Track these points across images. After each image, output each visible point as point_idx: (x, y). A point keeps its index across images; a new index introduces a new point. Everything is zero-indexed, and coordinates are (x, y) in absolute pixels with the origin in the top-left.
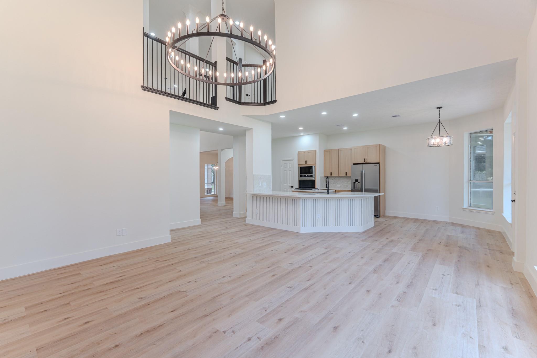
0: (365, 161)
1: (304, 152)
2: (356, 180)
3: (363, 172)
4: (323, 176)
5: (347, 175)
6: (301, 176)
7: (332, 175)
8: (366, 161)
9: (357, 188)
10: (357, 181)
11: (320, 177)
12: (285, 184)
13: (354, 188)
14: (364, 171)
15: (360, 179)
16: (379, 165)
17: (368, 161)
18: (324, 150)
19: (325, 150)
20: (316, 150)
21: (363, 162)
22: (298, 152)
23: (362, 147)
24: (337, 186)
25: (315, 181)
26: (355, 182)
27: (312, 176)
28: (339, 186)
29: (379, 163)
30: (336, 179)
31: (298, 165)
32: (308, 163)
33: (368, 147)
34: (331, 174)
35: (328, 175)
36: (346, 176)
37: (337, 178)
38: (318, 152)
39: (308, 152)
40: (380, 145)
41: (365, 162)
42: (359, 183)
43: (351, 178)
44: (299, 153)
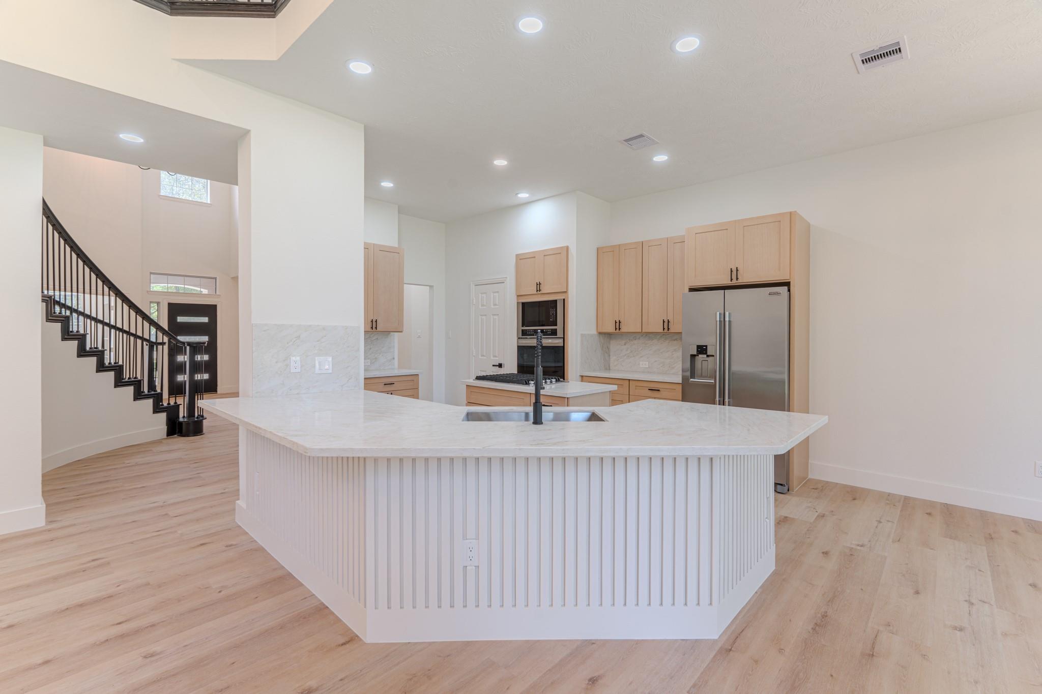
0: (734, 277)
1: (532, 256)
2: (698, 347)
3: (727, 319)
4: (594, 332)
5: (668, 329)
6: (524, 333)
7: (622, 330)
8: (737, 279)
9: (701, 376)
10: (702, 350)
11: (582, 335)
12: (483, 356)
13: (693, 376)
14: (729, 314)
15: (712, 342)
16: (789, 290)
17: (744, 279)
18: (598, 249)
19: (603, 248)
20: (567, 248)
21: (726, 282)
22: (517, 256)
23: (722, 228)
24: (639, 364)
25: (564, 347)
26: (695, 353)
27: (554, 333)
28: (644, 364)
29: (787, 284)
30: (636, 342)
31: (516, 296)
32: (545, 289)
33: (746, 225)
34: (618, 325)
35: (610, 328)
36: (667, 331)
37: (639, 338)
38: (573, 251)
39: (545, 254)
40: (791, 213)
41: (734, 282)
42: (711, 358)
43: (681, 339)
44: (520, 258)
